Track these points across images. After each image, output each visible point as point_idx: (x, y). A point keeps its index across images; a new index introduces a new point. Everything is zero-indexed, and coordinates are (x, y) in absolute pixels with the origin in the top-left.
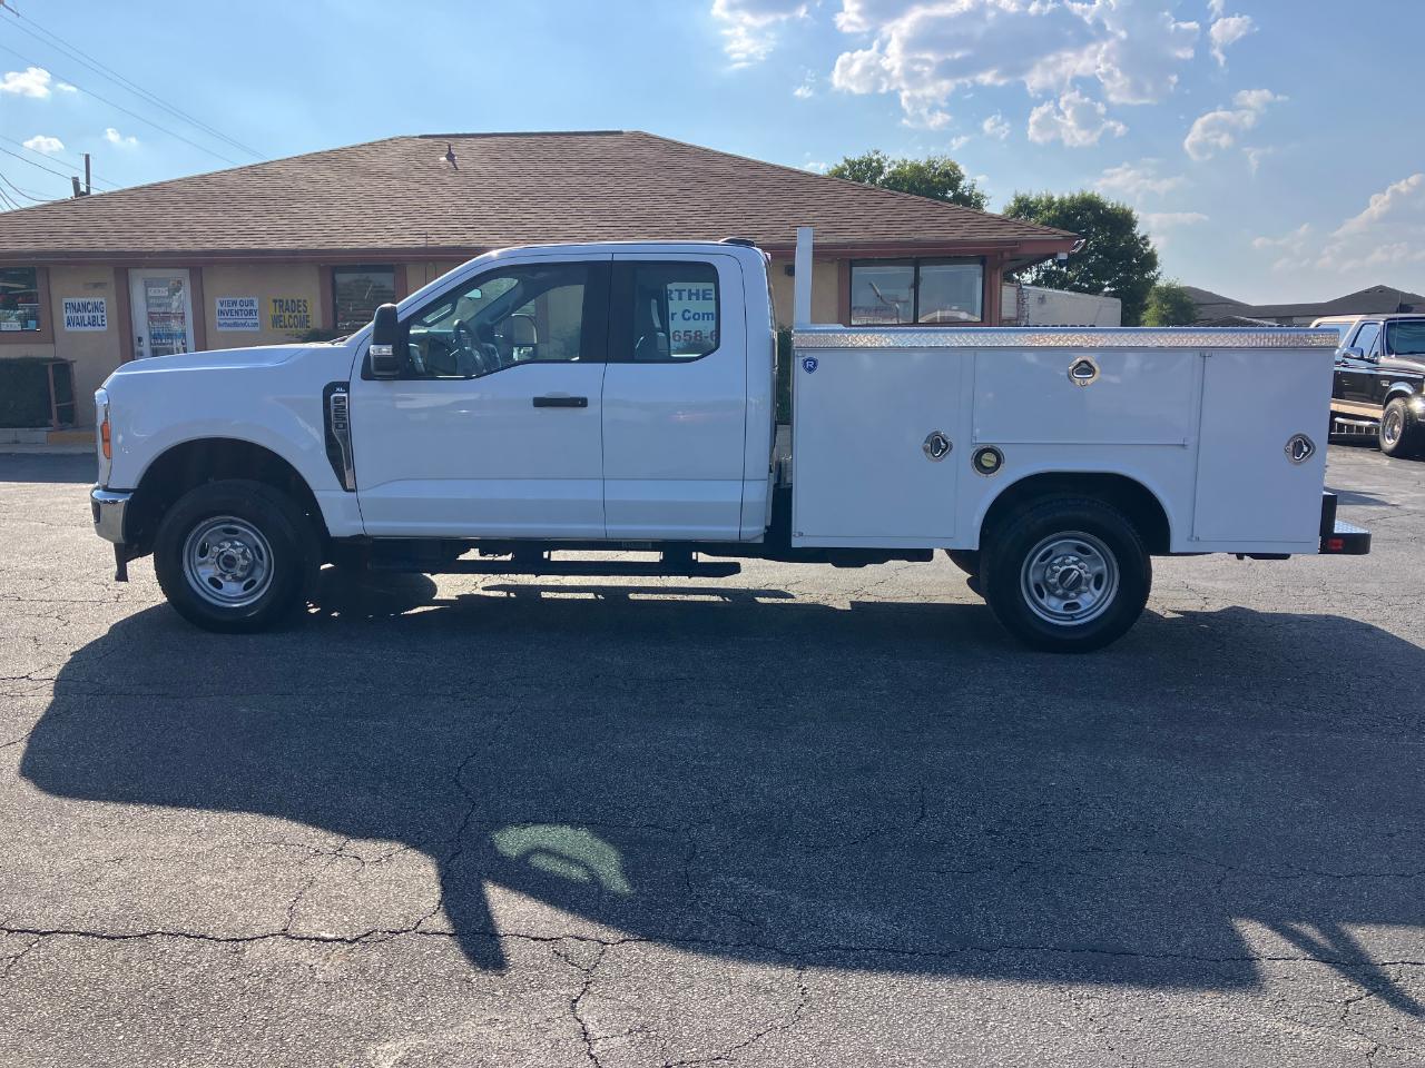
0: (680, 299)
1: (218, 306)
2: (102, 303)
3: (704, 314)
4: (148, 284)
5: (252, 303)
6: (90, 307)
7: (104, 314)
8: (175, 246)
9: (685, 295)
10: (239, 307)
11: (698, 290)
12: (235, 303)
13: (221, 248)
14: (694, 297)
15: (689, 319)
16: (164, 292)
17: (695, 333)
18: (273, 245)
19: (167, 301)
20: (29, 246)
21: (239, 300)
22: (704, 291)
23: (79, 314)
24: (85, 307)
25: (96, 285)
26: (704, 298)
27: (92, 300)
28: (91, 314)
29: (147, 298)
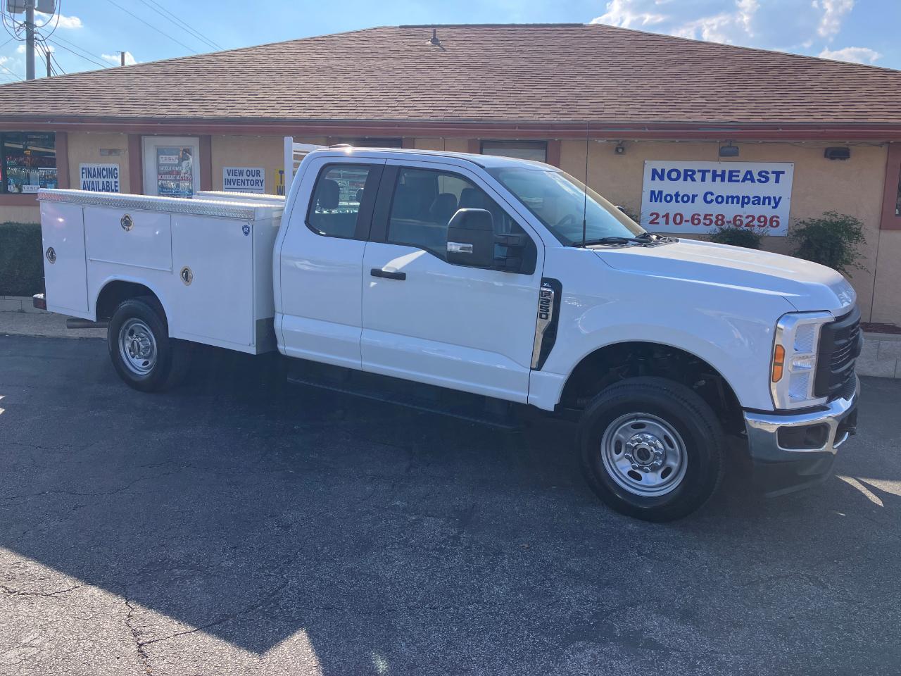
0: (703, 179)
1: (225, 176)
2: (116, 169)
3: (728, 197)
4: (160, 152)
5: (258, 173)
6: (105, 173)
7: (118, 180)
8: (185, 113)
9: (709, 176)
10: (245, 177)
11: (724, 172)
12: (241, 173)
13: (232, 115)
14: (718, 179)
15: (712, 201)
16: (174, 159)
17: (717, 217)
18: (285, 113)
19: (177, 169)
20: (46, 110)
21: (245, 169)
22: (731, 172)
23: (95, 179)
24: (100, 173)
25: (111, 152)
26: (730, 180)
27: (106, 166)
28: (105, 180)
29: (159, 165)
